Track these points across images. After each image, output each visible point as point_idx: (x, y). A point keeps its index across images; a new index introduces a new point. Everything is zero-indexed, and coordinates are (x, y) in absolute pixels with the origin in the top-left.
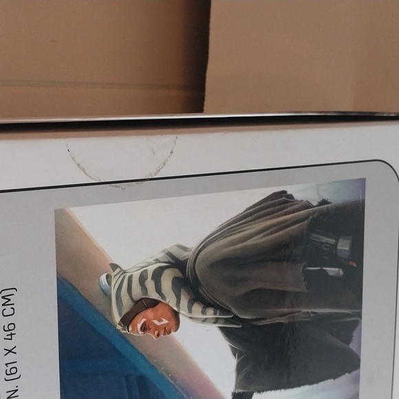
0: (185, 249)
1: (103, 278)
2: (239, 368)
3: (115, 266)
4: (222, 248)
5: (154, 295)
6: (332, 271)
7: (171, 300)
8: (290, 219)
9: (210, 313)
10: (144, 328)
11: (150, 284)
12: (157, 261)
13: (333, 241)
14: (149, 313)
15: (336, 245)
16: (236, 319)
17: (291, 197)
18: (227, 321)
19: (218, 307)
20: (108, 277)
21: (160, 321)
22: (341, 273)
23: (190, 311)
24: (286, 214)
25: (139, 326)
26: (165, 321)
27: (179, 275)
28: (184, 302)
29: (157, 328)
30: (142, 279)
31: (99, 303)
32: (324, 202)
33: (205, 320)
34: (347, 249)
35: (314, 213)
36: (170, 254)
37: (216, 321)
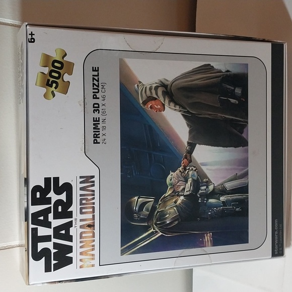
0: (167, 81)
1: (136, 85)
2: (190, 132)
3: (140, 82)
4: (183, 83)
5: (155, 96)
6: (233, 101)
7: (162, 99)
8: (213, 76)
9: (177, 107)
10: (151, 107)
11: (153, 91)
12: (156, 83)
13: (233, 88)
14: (153, 102)
15: (234, 90)
16: (188, 112)
17: (213, 67)
18: (184, 112)
19: (181, 106)
20: (137, 85)
21: (157, 106)
22: (237, 102)
23: (169, 105)
24: (210, 73)
25: (149, 106)
26: (159, 107)
27: (165, 90)
28: (167, 101)
29: (156, 108)
30: (151, 89)
31: (134, 94)
32: (228, 71)
33: (175, 110)
34: (240, 92)
35: (223, 75)
36: (161, 81)
37: (180, 111)
